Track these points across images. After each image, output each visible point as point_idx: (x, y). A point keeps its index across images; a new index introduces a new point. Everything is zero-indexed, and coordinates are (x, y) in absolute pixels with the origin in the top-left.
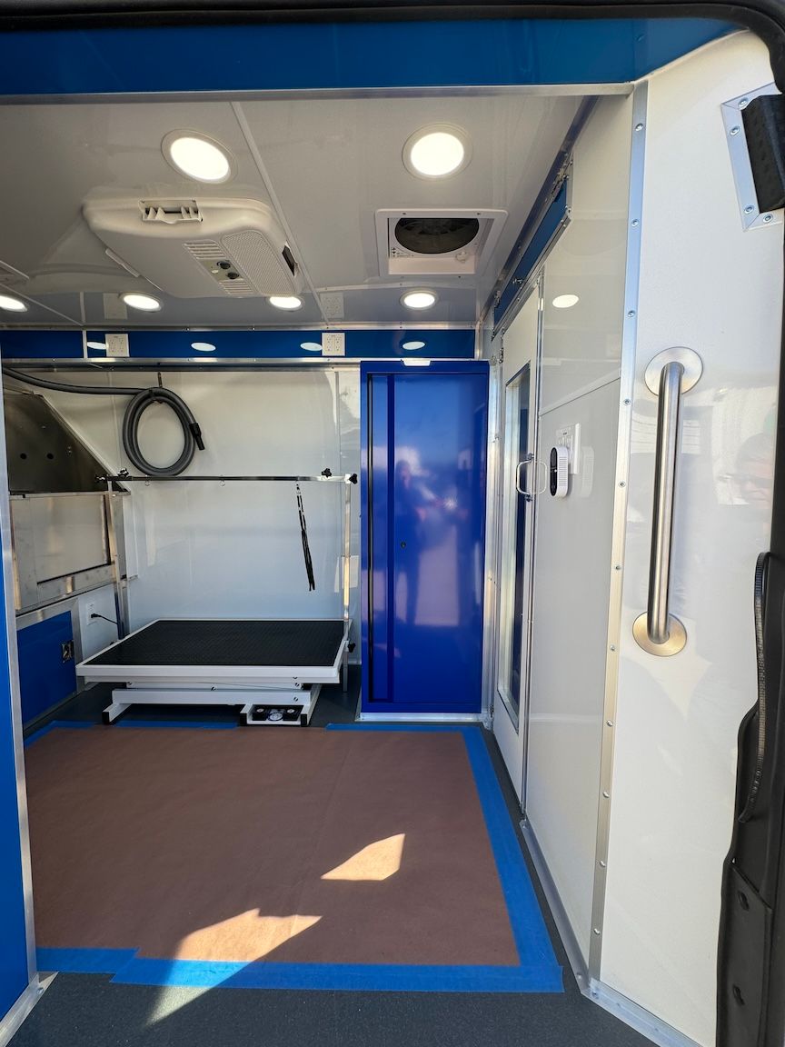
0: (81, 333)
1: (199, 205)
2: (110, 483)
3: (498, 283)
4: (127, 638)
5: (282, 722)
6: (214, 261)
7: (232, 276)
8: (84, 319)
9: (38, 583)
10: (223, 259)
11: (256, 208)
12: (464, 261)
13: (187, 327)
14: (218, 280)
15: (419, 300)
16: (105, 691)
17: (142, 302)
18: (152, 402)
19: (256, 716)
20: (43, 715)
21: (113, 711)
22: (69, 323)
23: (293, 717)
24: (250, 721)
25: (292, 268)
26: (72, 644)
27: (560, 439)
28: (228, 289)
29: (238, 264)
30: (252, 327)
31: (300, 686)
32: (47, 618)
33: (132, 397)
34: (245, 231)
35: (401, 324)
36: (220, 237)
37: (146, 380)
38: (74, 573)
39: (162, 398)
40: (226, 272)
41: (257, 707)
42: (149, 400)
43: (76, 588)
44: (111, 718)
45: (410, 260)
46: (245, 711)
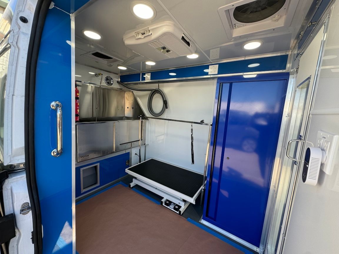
0: (140, 74)
1: (150, 29)
2: (141, 118)
3: (303, 27)
4: (141, 163)
5: (173, 210)
6: (160, 47)
7: (168, 51)
8: (141, 70)
9: (120, 145)
10: (162, 46)
11: (167, 24)
12: (278, 20)
13: (168, 69)
14: (164, 54)
15: (252, 46)
16: (131, 178)
17: (150, 63)
18: (156, 93)
19: (166, 204)
20: (118, 180)
21: (132, 185)
22: (138, 72)
23: (177, 210)
24: (164, 204)
25: (188, 44)
26: (129, 161)
27: (320, 140)
28: (168, 56)
29: (168, 47)
30: (185, 66)
31: (182, 199)
32: (126, 152)
33: (151, 91)
34: (165, 34)
35: (245, 57)
36: (158, 39)
37: (154, 86)
38: (132, 142)
39: (158, 92)
40: (165, 50)
41: (167, 200)
42: (155, 93)
43: (132, 146)
44: (131, 186)
45: (245, 27)
46: (163, 200)
